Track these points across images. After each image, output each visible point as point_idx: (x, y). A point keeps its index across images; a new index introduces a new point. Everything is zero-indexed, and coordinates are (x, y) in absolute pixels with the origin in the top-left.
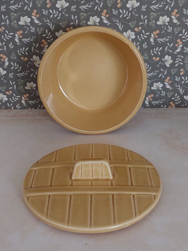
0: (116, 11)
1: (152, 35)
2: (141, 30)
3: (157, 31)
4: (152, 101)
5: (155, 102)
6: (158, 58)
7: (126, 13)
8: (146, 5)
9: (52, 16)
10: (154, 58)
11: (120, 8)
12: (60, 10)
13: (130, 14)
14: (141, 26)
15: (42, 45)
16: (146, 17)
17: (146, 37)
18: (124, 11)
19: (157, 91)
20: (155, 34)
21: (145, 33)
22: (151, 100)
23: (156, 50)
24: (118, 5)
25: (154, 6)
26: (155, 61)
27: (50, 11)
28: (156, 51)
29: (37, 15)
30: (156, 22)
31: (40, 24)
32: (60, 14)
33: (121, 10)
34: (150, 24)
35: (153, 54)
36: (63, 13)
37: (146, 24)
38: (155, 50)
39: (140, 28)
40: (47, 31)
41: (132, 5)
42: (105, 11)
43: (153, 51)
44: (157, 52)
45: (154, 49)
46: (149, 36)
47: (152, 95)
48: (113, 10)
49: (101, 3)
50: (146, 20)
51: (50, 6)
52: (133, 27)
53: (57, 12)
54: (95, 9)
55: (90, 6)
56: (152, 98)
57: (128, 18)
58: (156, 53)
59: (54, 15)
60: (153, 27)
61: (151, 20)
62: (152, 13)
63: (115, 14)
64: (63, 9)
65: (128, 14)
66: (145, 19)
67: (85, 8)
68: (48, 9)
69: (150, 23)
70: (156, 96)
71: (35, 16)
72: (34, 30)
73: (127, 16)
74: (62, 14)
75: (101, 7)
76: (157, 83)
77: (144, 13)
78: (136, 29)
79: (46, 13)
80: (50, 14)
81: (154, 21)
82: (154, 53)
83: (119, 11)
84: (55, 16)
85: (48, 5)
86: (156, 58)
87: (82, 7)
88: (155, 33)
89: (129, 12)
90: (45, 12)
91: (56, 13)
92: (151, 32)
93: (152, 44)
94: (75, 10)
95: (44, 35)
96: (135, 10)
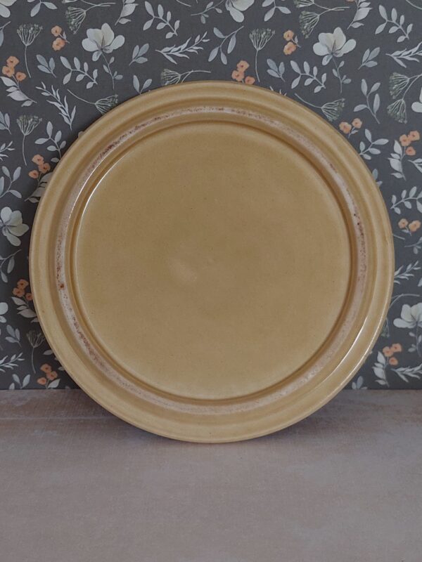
0: (278, 66)
1: (397, 147)
2: (362, 131)
3: (411, 133)
4: (397, 367)
5: (408, 371)
6: (414, 222)
7: (311, 72)
8: (377, 50)
9: (67, 79)
10: (403, 223)
11: (293, 56)
12: (95, 58)
13: (324, 77)
14: (360, 115)
15: (31, 174)
16: (376, 86)
17: (377, 152)
18: (306, 66)
19: (411, 334)
20: (406, 144)
21: (374, 139)
22: (395, 362)
23: (411, 197)
24: (286, 47)
25: (404, 54)
26: (407, 231)
27: (63, 60)
28: (410, 200)
29: (18, 74)
30: (409, 104)
31: (28, 104)
32: (95, 73)
33: (294, 64)
34: (389, 112)
35: (398, 211)
36: (105, 67)
37: (375, 111)
38: (408, 195)
39: (358, 123)
40: (50, 126)
41: (331, 49)
42: (244, 65)
43: (399, 198)
44: (413, 202)
45: (404, 193)
46: (388, 150)
47: (398, 348)
48: (270, 62)
49: (229, 39)
50: (377, 96)
51: (62, 45)
52: (335, 118)
53: (86, 65)
54: (210, 60)
55: (194, 49)
56: (396, 355)
57: (317, 89)
58: (408, 205)
59: (75, 74)
60: (400, 121)
61: (394, 98)
62: (395, 74)
63: (275, 75)
64: (105, 57)
65: (319, 76)
66: (374, 94)
67: (177, 54)
68: (56, 55)
69: (389, 107)
70: (411, 350)
71: (11, 78)
72: (8, 125)
73: (315, 84)
74: (101, 72)
75: (229, 51)
76: (414, 307)
77: (371, 76)
78: (345, 127)
79: (49, 68)
80: (61, 71)
81: (403, 102)
82: (402, 206)
83: (288, 67)
84: (80, 78)
85: (55, 43)
86: (410, 222)
87: (167, 49)
88: (406, 139)
89: (322, 70)
90: (46, 66)
91: (82, 68)
92: (394, 137)
93: (398, 176)
94: (146, 60)
95: (41, 141)
96: (342, 64)
